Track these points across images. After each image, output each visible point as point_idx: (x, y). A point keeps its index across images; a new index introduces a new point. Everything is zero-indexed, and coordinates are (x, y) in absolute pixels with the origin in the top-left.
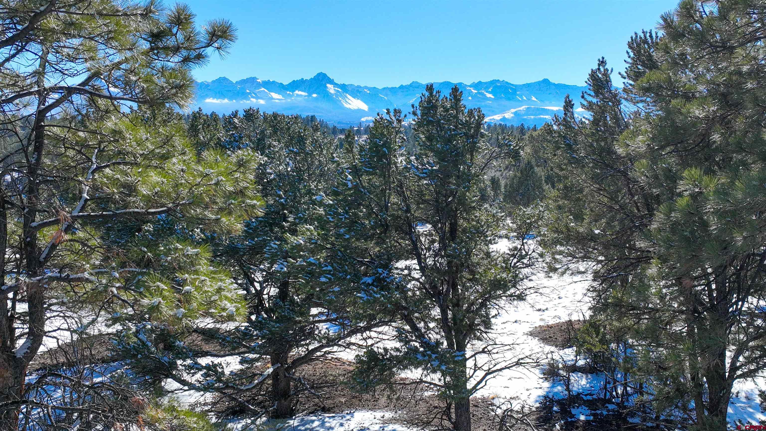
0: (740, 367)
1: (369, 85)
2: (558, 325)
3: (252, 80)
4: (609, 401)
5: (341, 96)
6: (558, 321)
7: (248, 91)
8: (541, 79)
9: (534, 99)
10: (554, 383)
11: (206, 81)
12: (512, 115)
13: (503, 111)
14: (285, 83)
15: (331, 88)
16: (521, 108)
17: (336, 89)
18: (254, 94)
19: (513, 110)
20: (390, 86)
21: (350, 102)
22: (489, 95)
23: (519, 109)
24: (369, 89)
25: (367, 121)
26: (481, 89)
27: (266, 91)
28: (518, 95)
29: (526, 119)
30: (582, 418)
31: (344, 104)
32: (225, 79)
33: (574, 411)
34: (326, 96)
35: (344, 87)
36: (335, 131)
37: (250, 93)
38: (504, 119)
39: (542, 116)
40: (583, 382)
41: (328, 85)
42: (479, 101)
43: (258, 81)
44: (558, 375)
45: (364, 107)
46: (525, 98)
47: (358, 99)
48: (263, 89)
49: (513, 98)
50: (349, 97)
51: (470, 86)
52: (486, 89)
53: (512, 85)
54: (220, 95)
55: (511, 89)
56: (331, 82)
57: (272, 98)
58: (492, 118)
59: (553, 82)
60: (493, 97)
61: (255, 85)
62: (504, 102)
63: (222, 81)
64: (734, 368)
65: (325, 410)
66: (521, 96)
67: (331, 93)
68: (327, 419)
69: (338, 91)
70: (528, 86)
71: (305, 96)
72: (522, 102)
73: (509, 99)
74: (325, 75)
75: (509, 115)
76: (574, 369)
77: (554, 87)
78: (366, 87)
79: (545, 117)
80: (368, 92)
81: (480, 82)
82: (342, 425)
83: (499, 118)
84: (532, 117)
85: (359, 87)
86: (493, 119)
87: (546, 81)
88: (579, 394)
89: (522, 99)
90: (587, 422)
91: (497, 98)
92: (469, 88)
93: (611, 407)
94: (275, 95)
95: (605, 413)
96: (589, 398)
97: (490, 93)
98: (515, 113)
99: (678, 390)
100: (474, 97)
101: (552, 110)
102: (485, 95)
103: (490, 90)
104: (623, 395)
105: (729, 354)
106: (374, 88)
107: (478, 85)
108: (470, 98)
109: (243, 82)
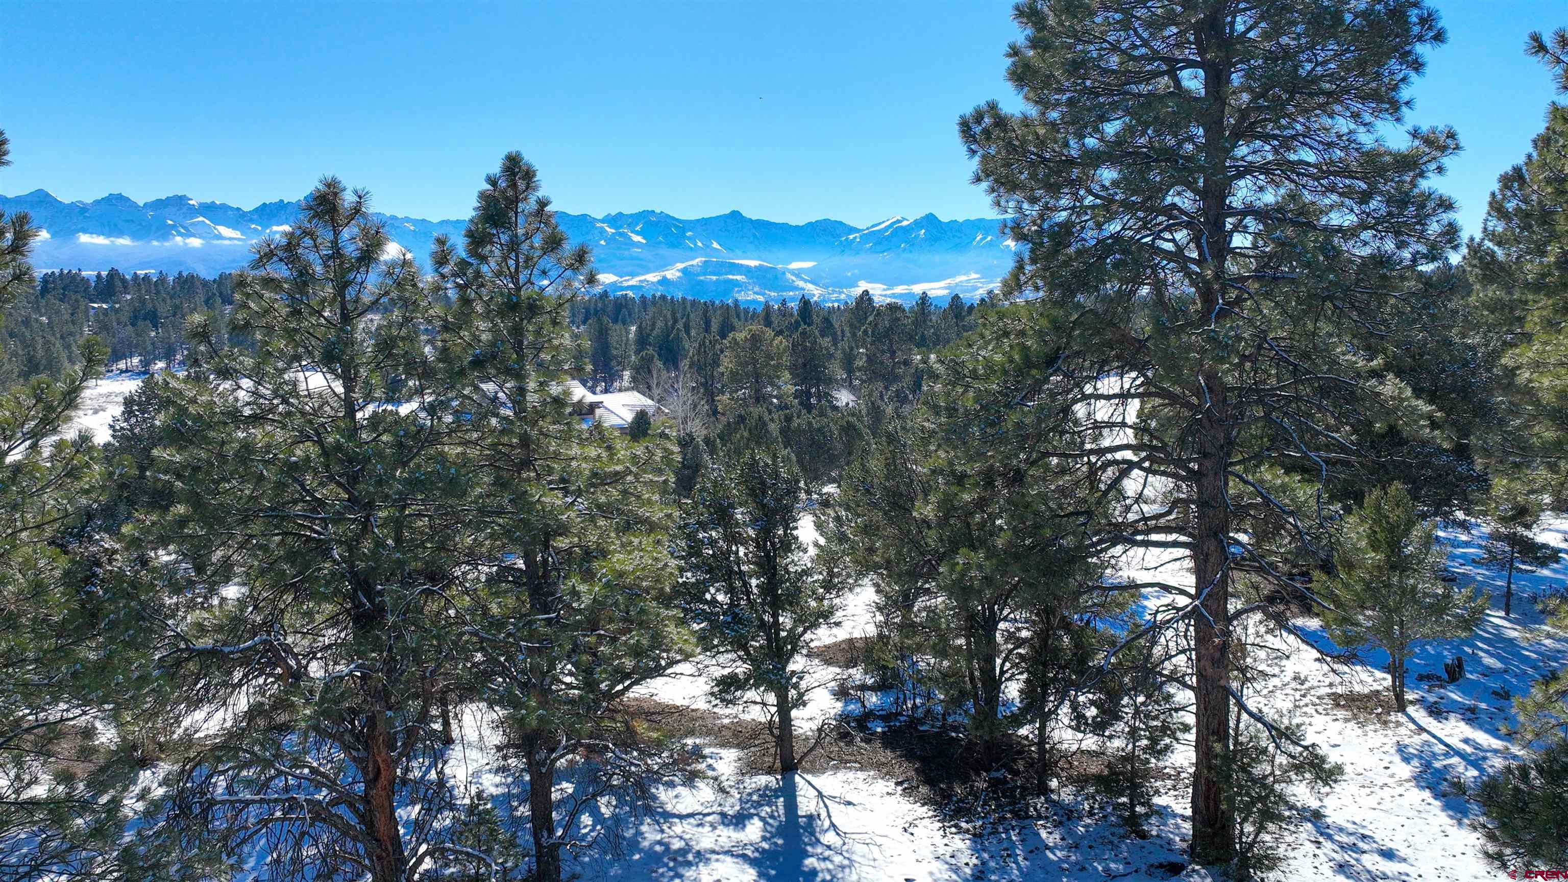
0: (1007, 671)
1: (413, 216)
2: (835, 644)
3: (179, 201)
4: (901, 714)
7: (170, 222)
8: (728, 211)
9: (715, 245)
10: (846, 702)
12: (679, 274)
13: (664, 266)
14: (248, 207)
16: (694, 262)
18: (183, 227)
19: (681, 266)
20: (454, 218)
22: (637, 238)
23: (691, 263)
24: (414, 222)
26: (621, 227)
27: (208, 222)
28: (689, 238)
29: (702, 281)
30: (879, 730)
32: (120, 198)
33: (869, 725)
37: (173, 227)
38: (664, 281)
39: (731, 277)
40: (874, 699)
42: (619, 248)
43: (191, 202)
44: (848, 694)
46: (700, 244)
48: (201, 219)
49: (680, 244)
51: (602, 221)
52: (632, 228)
53: (678, 220)
54: (113, 230)
55: (676, 227)
57: (220, 237)
58: (642, 278)
59: (749, 216)
60: (644, 241)
61: (184, 210)
62: (665, 251)
64: (1002, 672)
66: (693, 240)
70: (705, 223)
72: (694, 251)
73: (672, 246)
75: (672, 274)
76: (863, 688)
77: (750, 225)
78: (407, 219)
79: (734, 277)
80: (412, 228)
81: (620, 214)
83: (655, 280)
84: (714, 278)
86: (645, 280)
87: (736, 215)
88: (872, 711)
89: (695, 245)
90: (884, 733)
91: (652, 243)
92: (599, 225)
93: (902, 719)
94: (225, 231)
95: (898, 724)
96: (884, 713)
97: (638, 233)
98: (684, 271)
99: (960, 692)
100: (610, 240)
101: (748, 266)
102: (630, 238)
103: (638, 228)
104: (912, 708)
105: (999, 661)
106: (424, 220)
107: (615, 220)
108: (602, 242)
109: (159, 204)
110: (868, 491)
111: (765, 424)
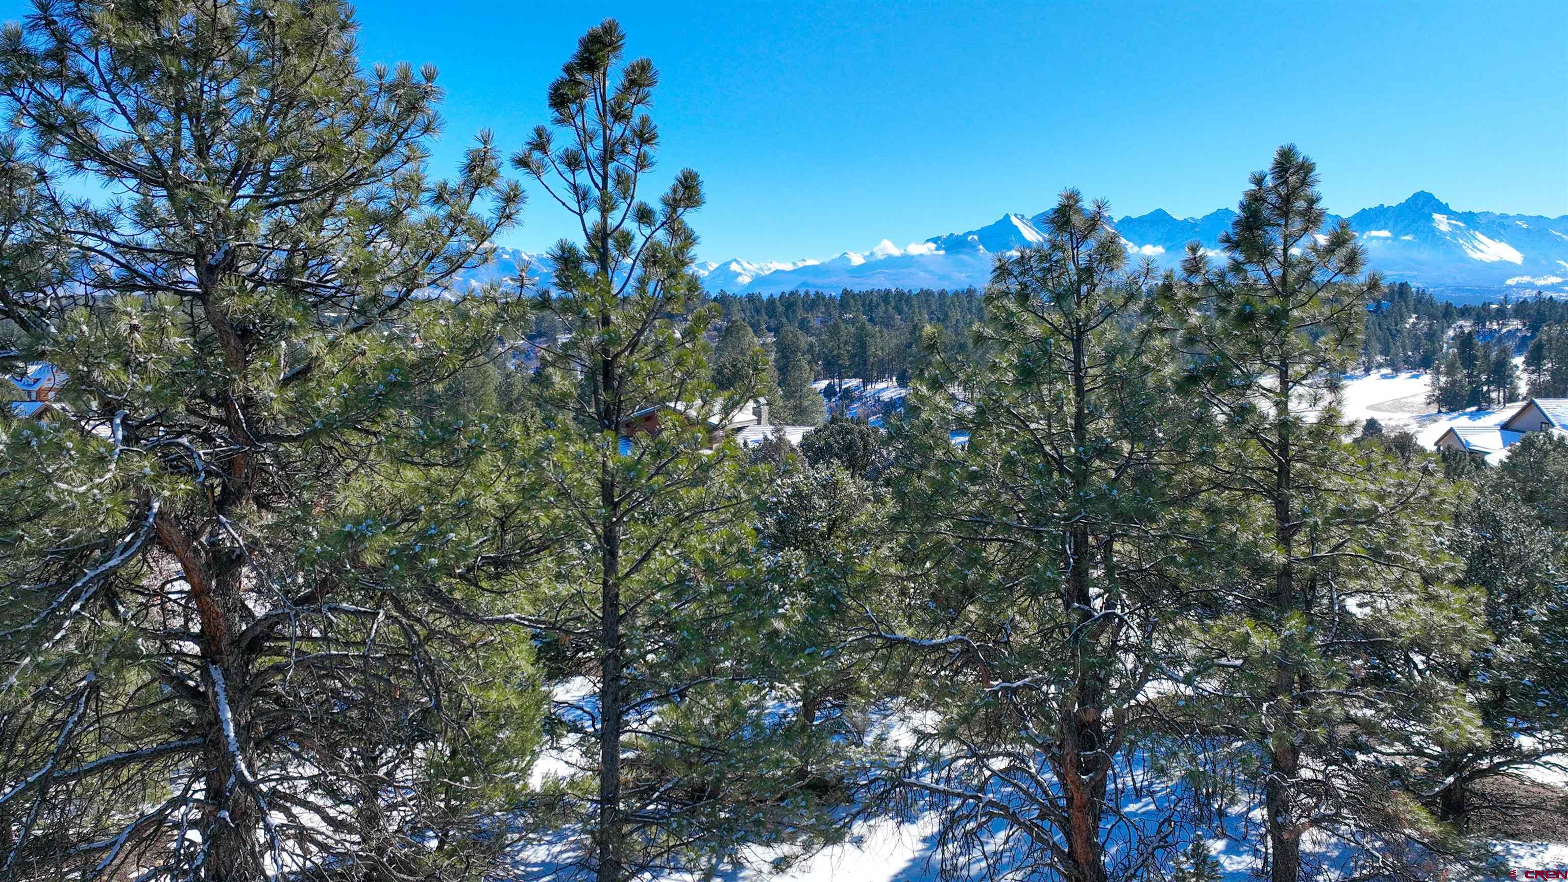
1: (1529, 213)
5: (1463, 236)
11: (1192, 218)
14: (1346, 215)
15: (1441, 222)
17: (1454, 222)
21: (1481, 247)
25: (1519, 286)
31: (1469, 251)
34: (1432, 236)
35: (1470, 219)
36: (1448, 313)
41: (1436, 216)
45: (1514, 256)
47: (1501, 241)
50: (1481, 237)
56: (1443, 209)
63: (1222, 216)
65: (1513, 836)
67: (1441, 232)
68: (1512, 846)
69: (1456, 226)
71: (1386, 239)
74: (1430, 197)
78: (1520, 217)
80: (1525, 226)
82: (1533, 855)
85: (1505, 216)
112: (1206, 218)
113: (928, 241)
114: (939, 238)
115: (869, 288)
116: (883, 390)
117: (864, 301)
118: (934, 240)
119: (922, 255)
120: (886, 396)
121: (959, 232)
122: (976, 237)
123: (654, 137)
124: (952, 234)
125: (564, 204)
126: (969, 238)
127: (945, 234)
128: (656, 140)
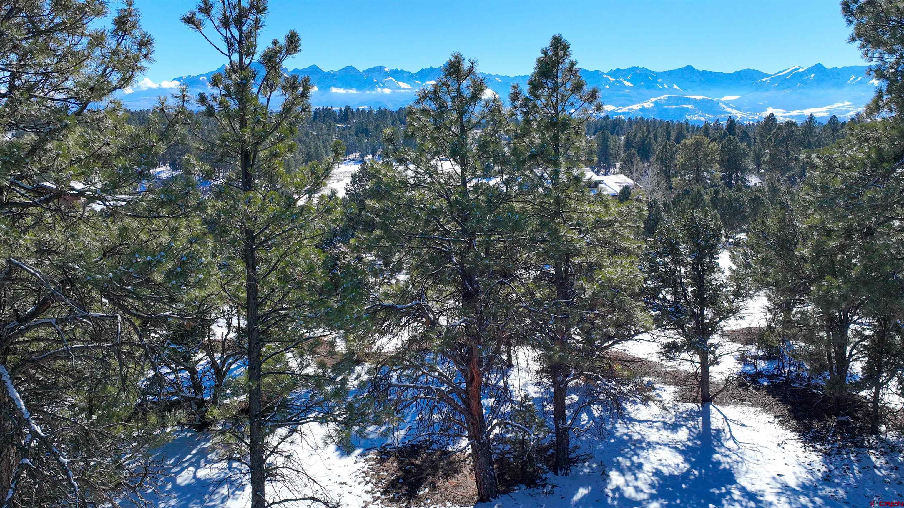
0: (854, 355)
1: (501, 74)
2: (739, 330)
3: (380, 69)
4: (780, 376)
6: (739, 327)
7: (375, 81)
8: (684, 66)
9: (676, 87)
10: (744, 365)
11: (332, 71)
12: (652, 105)
13: (643, 100)
14: (414, 71)
16: (662, 98)
18: (382, 83)
19: (653, 100)
20: (522, 75)
22: (628, 84)
23: (660, 98)
24: (501, 77)
26: (619, 77)
27: (394, 80)
28: (659, 83)
29: (666, 109)
30: (765, 384)
32: (351, 68)
33: (759, 380)
37: (377, 83)
38: (643, 109)
39: (684, 106)
40: (763, 365)
42: (616, 90)
43: (386, 69)
44: (746, 360)
46: (666, 86)
48: (391, 78)
49: (653, 86)
51: (607, 74)
52: (625, 77)
53: (653, 72)
54: (347, 85)
55: (652, 76)
57: (400, 88)
58: (630, 107)
59: (697, 69)
60: (632, 85)
61: (382, 74)
62: (644, 91)
63: (349, 70)
64: (851, 355)
66: (662, 84)
70: (670, 73)
72: (662, 91)
73: (648, 88)
75: (648, 105)
76: (756, 357)
77: (698, 74)
78: (497, 76)
79: (687, 106)
81: (618, 69)
83: (638, 108)
84: (674, 107)
86: (632, 109)
87: (689, 68)
88: (761, 372)
89: (663, 87)
90: (768, 386)
91: (636, 86)
92: (605, 76)
93: (781, 378)
94: (402, 85)
95: (778, 381)
96: (769, 374)
97: (628, 81)
98: (656, 103)
99: (821, 365)
100: (612, 85)
101: (695, 99)
102: (623, 84)
103: (629, 78)
104: (788, 373)
105: (848, 348)
106: (506, 76)
107: (615, 73)
108: (607, 87)
109: (370, 71)
110: (766, 238)
111: (701, 195)
112: (340, 71)
113: (174, 79)
114: (181, 78)
115: (142, 108)
116: (162, 172)
117: (139, 116)
118: (178, 79)
119: (171, 88)
120: (164, 176)
121: (194, 74)
122: (205, 78)
123: (265, 9)
124: (189, 76)
125: (218, 49)
126: (201, 79)
127: (185, 76)
128: (266, 11)
